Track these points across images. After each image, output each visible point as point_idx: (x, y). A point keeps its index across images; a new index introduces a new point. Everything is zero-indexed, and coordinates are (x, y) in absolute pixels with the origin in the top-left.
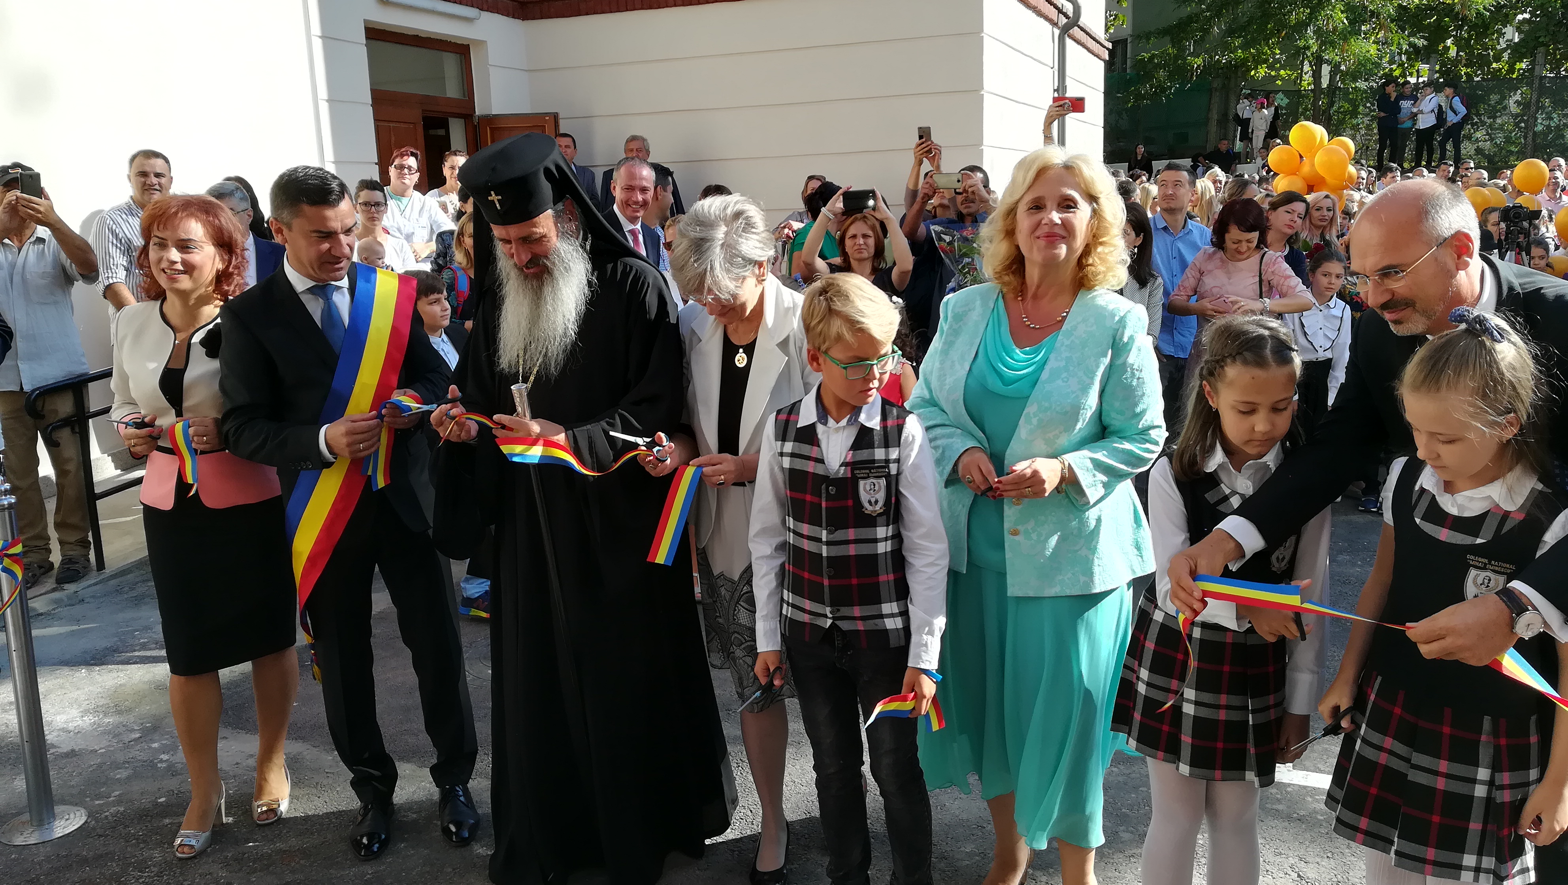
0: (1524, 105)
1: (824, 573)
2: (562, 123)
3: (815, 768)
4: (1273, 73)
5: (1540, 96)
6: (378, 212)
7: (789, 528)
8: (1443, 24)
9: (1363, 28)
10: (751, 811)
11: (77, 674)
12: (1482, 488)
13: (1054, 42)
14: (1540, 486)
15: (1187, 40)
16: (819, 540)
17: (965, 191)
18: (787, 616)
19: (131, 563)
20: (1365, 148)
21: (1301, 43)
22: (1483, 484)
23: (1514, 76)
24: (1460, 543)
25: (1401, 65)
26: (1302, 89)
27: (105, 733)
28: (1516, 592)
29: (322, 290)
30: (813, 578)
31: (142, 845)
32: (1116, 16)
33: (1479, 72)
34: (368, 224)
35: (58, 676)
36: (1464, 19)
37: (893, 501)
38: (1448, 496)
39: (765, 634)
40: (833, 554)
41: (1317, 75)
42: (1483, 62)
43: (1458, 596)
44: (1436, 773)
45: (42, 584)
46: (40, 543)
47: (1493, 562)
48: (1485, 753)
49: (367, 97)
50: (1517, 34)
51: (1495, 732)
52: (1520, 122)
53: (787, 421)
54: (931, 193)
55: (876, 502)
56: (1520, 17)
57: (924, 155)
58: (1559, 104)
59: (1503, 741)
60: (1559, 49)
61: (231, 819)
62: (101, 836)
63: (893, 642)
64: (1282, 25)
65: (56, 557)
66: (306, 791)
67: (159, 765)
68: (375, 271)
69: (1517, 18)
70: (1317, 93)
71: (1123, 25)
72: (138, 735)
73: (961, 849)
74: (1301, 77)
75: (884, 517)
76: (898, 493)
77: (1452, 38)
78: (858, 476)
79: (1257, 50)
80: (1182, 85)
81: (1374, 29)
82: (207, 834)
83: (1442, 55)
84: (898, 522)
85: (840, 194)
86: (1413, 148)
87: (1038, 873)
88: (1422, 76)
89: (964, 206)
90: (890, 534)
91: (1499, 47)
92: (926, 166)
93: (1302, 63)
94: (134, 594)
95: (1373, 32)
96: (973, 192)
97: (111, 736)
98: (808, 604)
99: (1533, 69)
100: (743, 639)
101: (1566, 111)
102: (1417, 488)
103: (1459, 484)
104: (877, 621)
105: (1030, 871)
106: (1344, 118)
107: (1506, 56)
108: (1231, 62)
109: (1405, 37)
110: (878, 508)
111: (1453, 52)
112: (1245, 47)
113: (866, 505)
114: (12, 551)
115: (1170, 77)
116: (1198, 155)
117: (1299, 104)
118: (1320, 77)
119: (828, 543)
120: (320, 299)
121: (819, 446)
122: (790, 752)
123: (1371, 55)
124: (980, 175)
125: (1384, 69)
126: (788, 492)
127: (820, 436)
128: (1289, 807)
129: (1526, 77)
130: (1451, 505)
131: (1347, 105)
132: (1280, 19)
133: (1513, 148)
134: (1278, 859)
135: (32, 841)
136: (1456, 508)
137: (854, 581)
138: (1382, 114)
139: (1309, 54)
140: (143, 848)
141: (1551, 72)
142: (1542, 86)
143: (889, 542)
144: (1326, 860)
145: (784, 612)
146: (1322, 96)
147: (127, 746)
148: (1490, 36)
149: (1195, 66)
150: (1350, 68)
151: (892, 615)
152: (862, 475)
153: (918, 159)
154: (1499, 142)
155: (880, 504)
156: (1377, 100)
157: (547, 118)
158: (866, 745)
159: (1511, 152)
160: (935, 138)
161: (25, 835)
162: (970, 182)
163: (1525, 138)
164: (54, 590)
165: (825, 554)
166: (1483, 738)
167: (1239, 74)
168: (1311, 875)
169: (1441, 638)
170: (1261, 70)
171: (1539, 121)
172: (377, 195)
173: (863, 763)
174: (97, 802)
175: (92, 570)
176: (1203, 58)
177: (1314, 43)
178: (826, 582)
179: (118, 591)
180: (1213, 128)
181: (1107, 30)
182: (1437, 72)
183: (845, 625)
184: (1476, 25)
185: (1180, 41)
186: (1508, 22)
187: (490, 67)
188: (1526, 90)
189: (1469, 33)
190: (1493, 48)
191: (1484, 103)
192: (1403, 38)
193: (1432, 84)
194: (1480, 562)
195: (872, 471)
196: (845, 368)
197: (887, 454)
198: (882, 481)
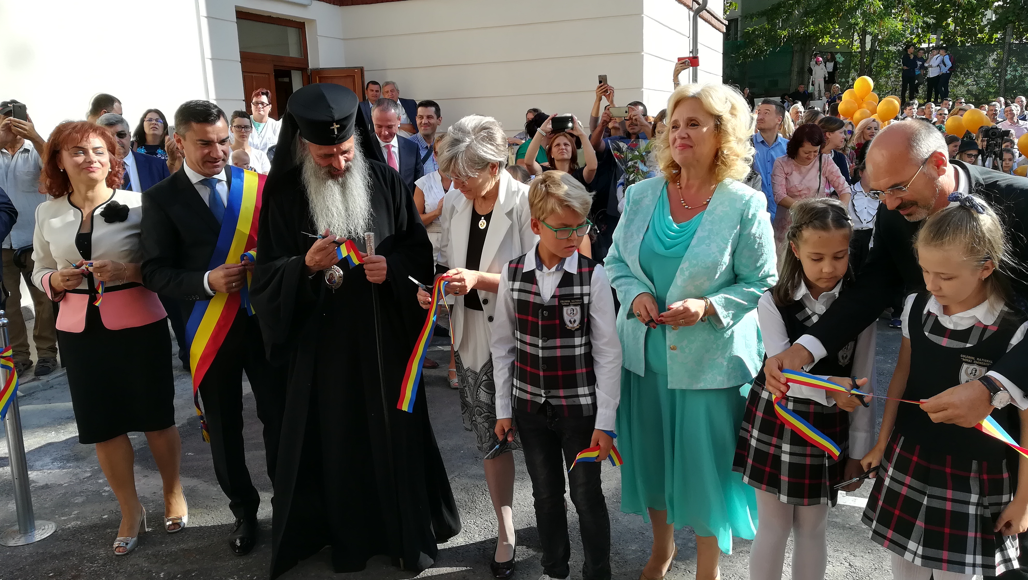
0: (999, 61)
1: (540, 368)
2: (366, 74)
3: (534, 495)
4: (834, 41)
5: (1009, 56)
6: (246, 132)
7: (517, 338)
8: (945, 8)
9: (893, 11)
10: (491, 523)
11: (49, 435)
12: (969, 311)
13: (690, 20)
14: (1006, 309)
15: (778, 19)
16: (537, 346)
17: (631, 119)
18: (516, 396)
21: (852, 21)
22: (969, 308)
23: (992, 43)
24: (956, 347)
25: (918, 36)
26: (853, 51)
27: (68, 473)
28: (993, 379)
29: (209, 182)
30: (533, 371)
31: (92, 546)
32: (731, 3)
33: (969, 40)
34: (240, 140)
35: (36, 436)
36: (960, 5)
37: (586, 321)
38: (947, 317)
39: (502, 407)
40: (546, 355)
41: (863, 42)
42: (972, 33)
43: (956, 382)
44: (945, 499)
45: (25, 376)
46: (23, 349)
47: (978, 359)
48: (974, 485)
49: (238, 57)
50: (994, 15)
51: (980, 472)
52: (996, 73)
53: (516, 268)
54: (608, 120)
55: (575, 321)
56: (996, 4)
57: (603, 94)
58: (1022, 61)
59: (985, 477)
60: (1022, 25)
61: (150, 529)
62: (65, 540)
63: (586, 413)
64: (840, 9)
65: (34, 357)
66: (200, 510)
67: (103, 494)
68: (243, 172)
69: (994, 5)
70: (863, 54)
71: (735, 9)
72: (89, 475)
73: (629, 548)
74: (853, 43)
75: (580, 331)
76: (589, 316)
77: (952, 18)
78: (563, 304)
79: (824, 26)
80: (775, 48)
81: (900, 12)
82: (135, 539)
83: (945, 29)
84: (589, 335)
85: (550, 119)
86: (926, 90)
87: (679, 563)
88: (931, 43)
89: (630, 128)
90: (583, 342)
91: (982, 24)
92: (605, 102)
93: (853, 33)
95: (899, 14)
96: (636, 119)
97: (72, 475)
98: (529, 388)
99: (1005, 38)
100: (482, 411)
101: (1026, 66)
102: (925, 312)
103: (953, 308)
104: (574, 399)
105: (674, 562)
106: (881, 70)
107: (987, 29)
108: (806, 33)
109: (921, 17)
110: (575, 325)
111: (952, 27)
112: (815, 23)
113: (568, 323)
114: (5, 354)
115: (767, 44)
116: (785, 95)
117: (851, 61)
118: (865, 43)
119: (543, 348)
120: (208, 188)
121: (537, 285)
122: (516, 485)
123: (898, 29)
124: (641, 108)
125: (907, 38)
126: (517, 314)
127: (537, 278)
128: (843, 520)
129: (1001, 44)
130: (948, 322)
131: (882, 62)
132: (838, 5)
133: (992, 90)
134: (836, 554)
135: (20, 543)
136: (952, 324)
137: (560, 373)
138: (905, 68)
139: (857, 28)
140: (93, 548)
141: (1016, 40)
142: (1010, 49)
143: (583, 348)
144: (868, 554)
145: (514, 393)
146: (866, 56)
147: (82, 482)
148: (976, 17)
149: (783, 36)
150: (884, 37)
151: (585, 395)
152: (566, 304)
153: (599, 97)
154: (982, 86)
155: (577, 323)
156: (902, 59)
157: (356, 70)
158: (567, 480)
159: (990, 93)
160: (610, 82)
161: (16, 540)
162: (633, 113)
163: (999, 83)
164: (34, 380)
165: (540, 355)
166: (972, 474)
167: (812, 41)
168: (857, 564)
169: (944, 409)
170: (826, 39)
171: (1009, 72)
172: (246, 121)
173: (565, 492)
174: (63, 518)
175: (58, 367)
176: (788, 31)
177: (861, 21)
178: (541, 374)
180: (794, 76)
181: (725, 12)
182: (941, 40)
183: (553, 402)
184: (967, 9)
185: (773, 20)
186: (988, 8)
187: (318, 37)
188: (1000, 52)
189: (963, 15)
190: (979, 24)
191: (972, 61)
192: (919, 18)
193: (938, 48)
194: (969, 359)
195: (572, 301)
196: (556, 231)
197: (582, 290)
198: (578, 308)
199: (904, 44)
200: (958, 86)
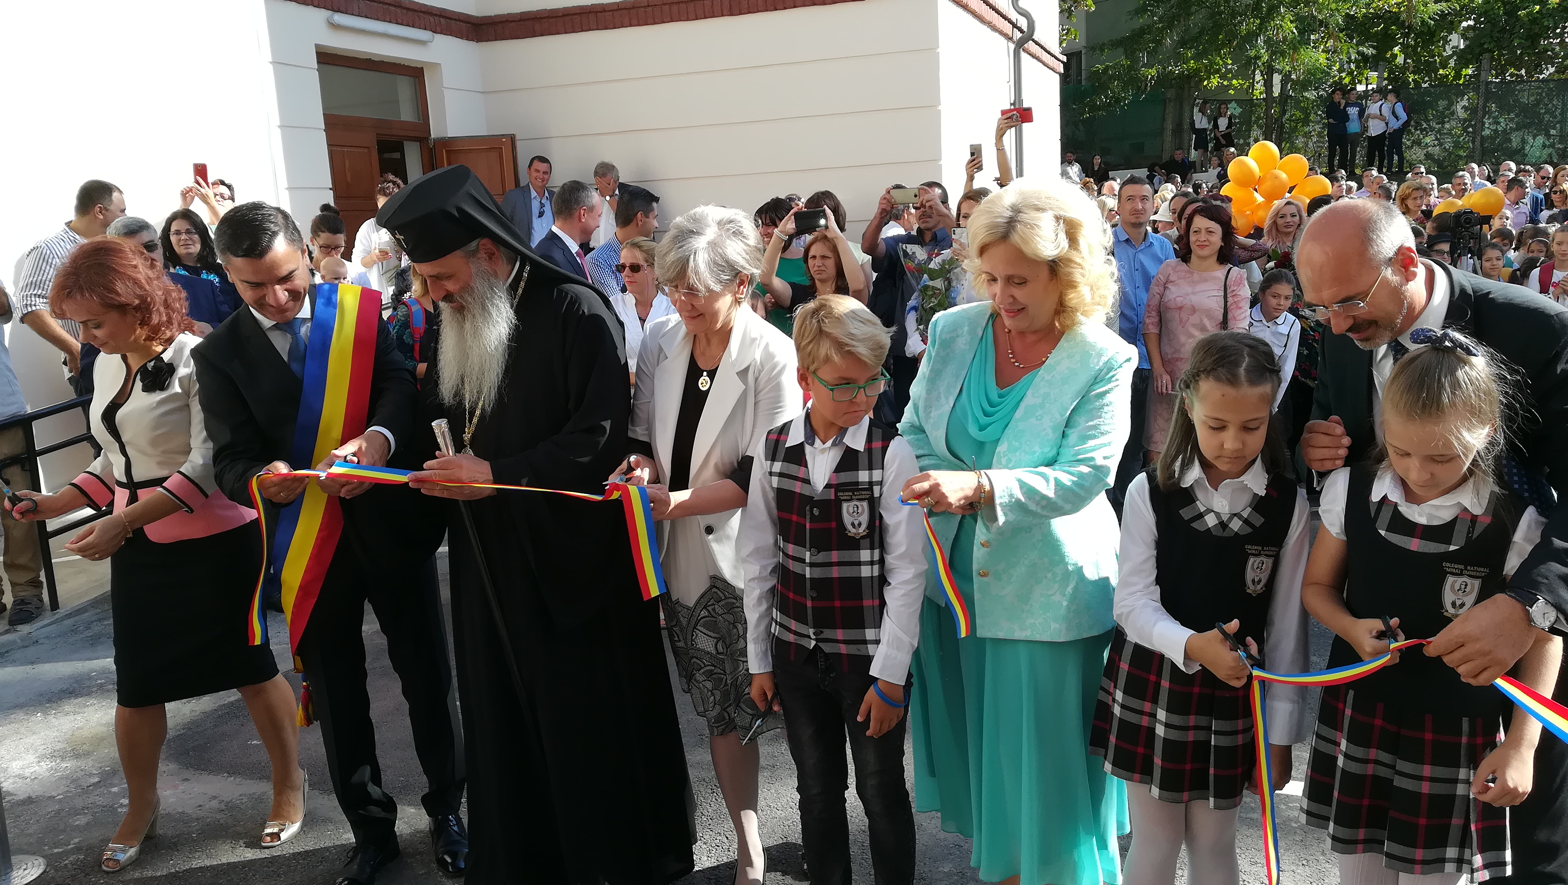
0: (1472, 110)
1: (807, 595)
2: (519, 144)
4: (1225, 83)
5: (1487, 100)
7: (781, 549)
8: (1390, 32)
9: (1312, 37)
11: (33, 718)
12: (1447, 497)
13: (1009, 56)
14: (1498, 489)
15: (1140, 52)
16: (803, 561)
17: (923, 206)
19: (87, 602)
20: (1317, 154)
21: (1252, 53)
23: (1461, 82)
24: (1433, 552)
25: (1350, 73)
26: (1255, 98)
27: (63, 778)
29: (289, 325)
30: (798, 598)
32: (1068, 30)
33: (1426, 79)
35: (13, 720)
36: (1410, 27)
37: (876, 525)
38: (1413, 506)
39: (756, 656)
40: (816, 576)
41: (1268, 84)
42: (1429, 69)
44: (1420, 778)
47: (1469, 568)
49: (320, 122)
50: (1462, 40)
51: (1473, 734)
52: (1468, 127)
53: (777, 441)
54: (889, 209)
55: (860, 524)
56: (1465, 24)
58: (1505, 108)
59: (1481, 740)
60: (1504, 55)
64: (1233, 35)
65: (8, 598)
67: (119, 810)
69: (1462, 25)
70: (1269, 101)
71: (1075, 39)
72: (97, 780)
74: (1253, 85)
75: (868, 539)
76: (880, 516)
77: (1399, 46)
78: (842, 498)
79: (1209, 60)
80: (1137, 95)
81: (1323, 38)
82: (135, 849)
83: (1390, 63)
84: (882, 546)
88: (1371, 84)
89: (921, 221)
90: (874, 558)
91: (1445, 54)
93: (1254, 71)
94: (89, 633)
95: (1321, 41)
96: (932, 207)
98: (793, 625)
99: (1479, 75)
101: (1512, 115)
102: (1374, 497)
104: (860, 645)
106: (1296, 126)
107: (1452, 63)
108: (1183, 72)
109: (1354, 47)
110: (861, 530)
111: (1400, 60)
112: (1197, 57)
113: (850, 527)
115: (1125, 88)
116: (1154, 166)
117: (1251, 112)
118: (1272, 86)
119: (812, 565)
121: (806, 466)
123: (1321, 64)
124: (938, 191)
125: (1333, 77)
126: (777, 510)
127: (807, 457)
129: (1473, 83)
130: (1417, 514)
131: (1298, 114)
132: (1231, 30)
133: (1461, 153)
136: (1424, 518)
137: (837, 604)
138: (1332, 122)
139: (1260, 64)
141: (1496, 77)
142: (1488, 92)
143: (873, 566)
145: (773, 631)
146: (1274, 105)
147: (86, 791)
148: (1436, 43)
149: (1149, 77)
150: (1300, 77)
152: (845, 498)
154: (1448, 147)
155: (864, 526)
156: (1327, 108)
157: (504, 140)
159: (1460, 157)
163: (1473, 142)
165: (808, 576)
166: (1463, 739)
167: (1192, 84)
170: (1214, 80)
171: (1487, 126)
173: (847, 787)
174: (56, 850)
175: (46, 610)
176: (1156, 69)
177: (1264, 53)
178: (809, 604)
179: (74, 631)
180: (1168, 138)
181: (1061, 43)
182: (1385, 79)
183: (827, 648)
184: (1421, 33)
185: (1133, 53)
186: (1453, 30)
187: (445, 91)
188: (1472, 96)
189: (1415, 41)
190: (1440, 55)
191: (1433, 110)
192: (1351, 47)
193: (1381, 92)
194: (1456, 569)
195: (855, 493)
196: (832, 390)
197: (871, 476)
198: (865, 504)
199: (1330, 86)
200: (1412, 146)
